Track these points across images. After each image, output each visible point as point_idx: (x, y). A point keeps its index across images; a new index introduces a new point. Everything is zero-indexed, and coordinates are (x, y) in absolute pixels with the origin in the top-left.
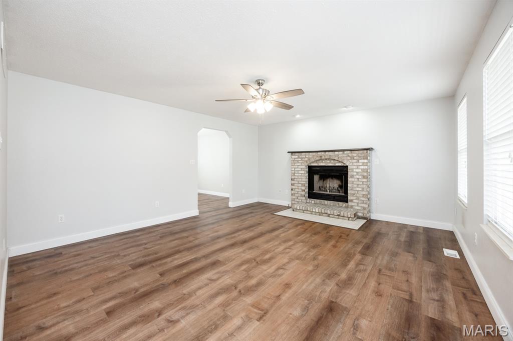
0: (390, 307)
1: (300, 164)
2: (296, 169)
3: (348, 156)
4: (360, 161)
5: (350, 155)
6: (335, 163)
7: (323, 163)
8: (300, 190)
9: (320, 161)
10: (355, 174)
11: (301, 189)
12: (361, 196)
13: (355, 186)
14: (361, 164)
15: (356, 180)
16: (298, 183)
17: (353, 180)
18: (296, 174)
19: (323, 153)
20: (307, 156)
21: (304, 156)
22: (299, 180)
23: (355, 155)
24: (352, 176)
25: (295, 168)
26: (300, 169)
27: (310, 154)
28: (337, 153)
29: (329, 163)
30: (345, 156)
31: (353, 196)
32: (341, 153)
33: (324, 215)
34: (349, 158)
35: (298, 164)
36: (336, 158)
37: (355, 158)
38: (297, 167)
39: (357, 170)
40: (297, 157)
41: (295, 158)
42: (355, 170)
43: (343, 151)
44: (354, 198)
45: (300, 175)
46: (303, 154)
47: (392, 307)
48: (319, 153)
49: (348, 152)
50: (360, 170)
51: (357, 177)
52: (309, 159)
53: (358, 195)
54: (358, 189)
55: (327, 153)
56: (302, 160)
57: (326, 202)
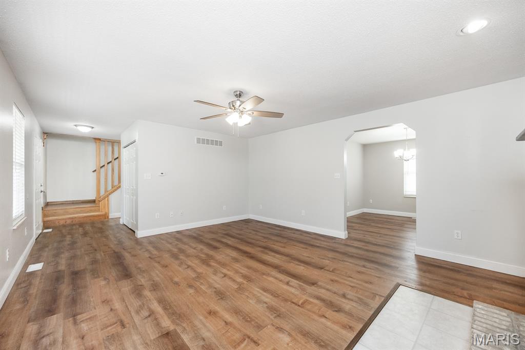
0: (92, 300)
47: (90, 301)
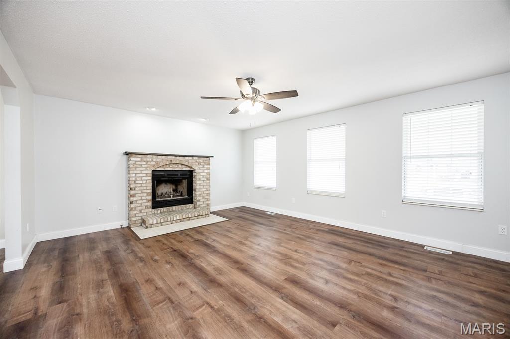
1: (144, 169)
2: (138, 176)
3: (197, 162)
4: (205, 166)
5: (198, 161)
6: (182, 168)
7: (170, 167)
8: (145, 201)
9: (167, 166)
10: (201, 177)
11: (147, 199)
12: (206, 195)
13: (202, 187)
14: (205, 169)
15: (202, 182)
16: (142, 193)
17: (200, 182)
18: (137, 182)
19: (174, 157)
20: (155, 160)
21: (151, 159)
22: (142, 188)
23: (202, 161)
24: (199, 180)
25: (136, 174)
26: (145, 175)
27: (159, 157)
28: (187, 158)
29: (177, 167)
30: (194, 161)
31: (200, 196)
32: (190, 158)
33: (185, 220)
34: (197, 163)
35: (142, 169)
36: (186, 163)
37: (201, 163)
38: (139, 172)
39: (203, 174)
40: (139, 159)
41: (136, 161)
42: (201, 174)
43: (192, 156)
44: (201, 198)
45: (145, 182)
46: (149, 156)
48: (169, 157)
49: (196, 158)
50: (205, 174)
51: (203, 179)
52: (157, 163)
53: (204, 195)
54: (203, 190)
55: (178, 157)
56: (147, 164)
57: (174, 208)
